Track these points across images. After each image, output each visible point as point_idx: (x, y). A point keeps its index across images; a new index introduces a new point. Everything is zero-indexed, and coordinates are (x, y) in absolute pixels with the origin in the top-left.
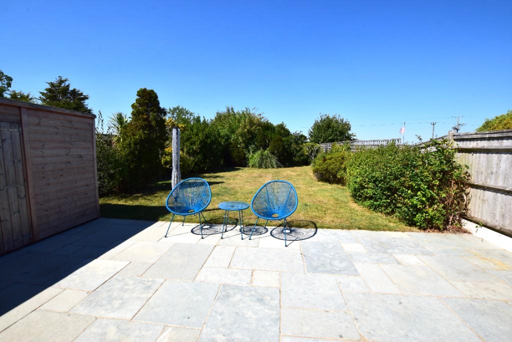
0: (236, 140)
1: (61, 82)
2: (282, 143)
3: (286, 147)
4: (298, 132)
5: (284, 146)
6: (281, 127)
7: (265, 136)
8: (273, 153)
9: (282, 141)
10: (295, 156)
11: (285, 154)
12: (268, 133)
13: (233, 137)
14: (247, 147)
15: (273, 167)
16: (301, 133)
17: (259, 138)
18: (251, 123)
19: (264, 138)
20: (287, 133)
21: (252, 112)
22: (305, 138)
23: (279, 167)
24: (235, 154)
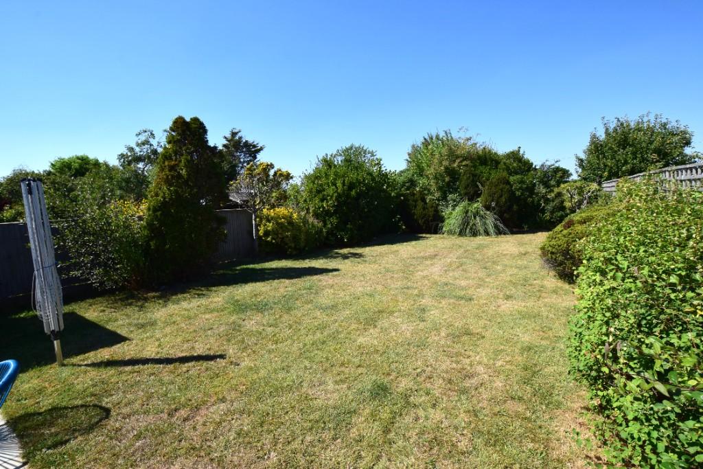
0: (426, 189)
1: (234, 134)
2: (508, 187)
3: (518, 193)
4: (548, 163)
5: (513, 193)
6: (515, 156)
7: (474, 175)
8: (488, 208)
9: (508, 183)
10: (543, 211)
11: (515, 207)
12: (484, 170)
13: (422, 182)
14: (444, 198)
15: (487, 233)
16: (557, 165)
17: (464, 180)
18: (452, 155)
19: (473, 181)
20: (526, 166)
21: (455, 135)
22: (566, 173)
23: (499, 232)
24: (418, 211)
